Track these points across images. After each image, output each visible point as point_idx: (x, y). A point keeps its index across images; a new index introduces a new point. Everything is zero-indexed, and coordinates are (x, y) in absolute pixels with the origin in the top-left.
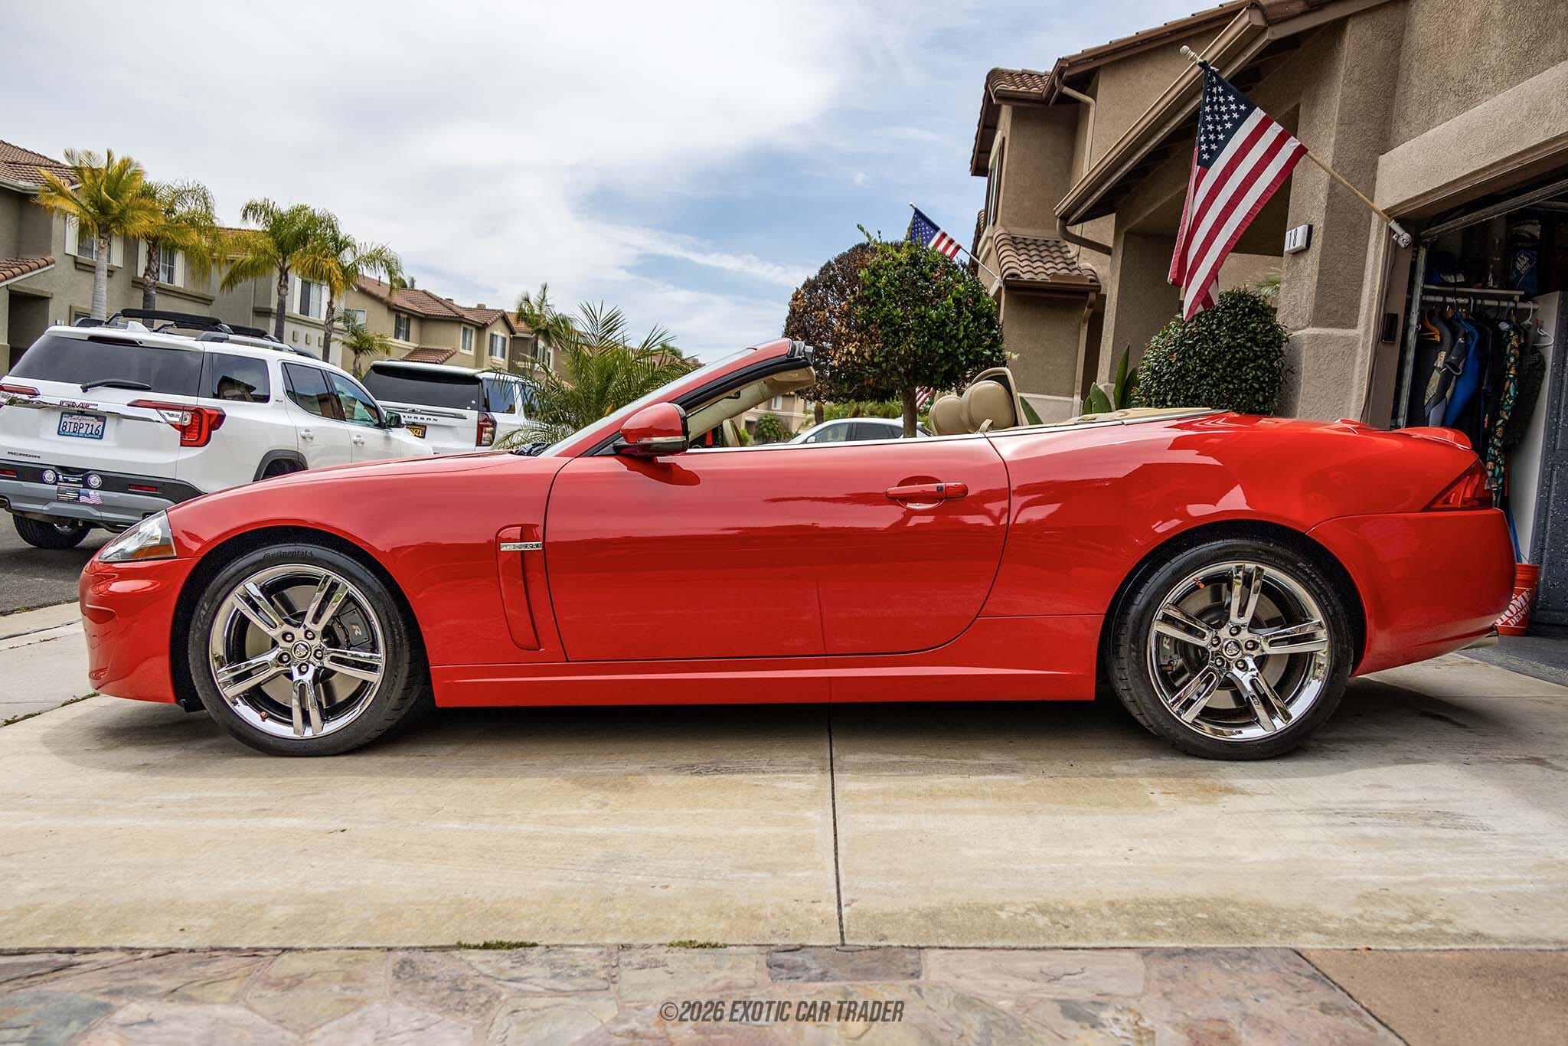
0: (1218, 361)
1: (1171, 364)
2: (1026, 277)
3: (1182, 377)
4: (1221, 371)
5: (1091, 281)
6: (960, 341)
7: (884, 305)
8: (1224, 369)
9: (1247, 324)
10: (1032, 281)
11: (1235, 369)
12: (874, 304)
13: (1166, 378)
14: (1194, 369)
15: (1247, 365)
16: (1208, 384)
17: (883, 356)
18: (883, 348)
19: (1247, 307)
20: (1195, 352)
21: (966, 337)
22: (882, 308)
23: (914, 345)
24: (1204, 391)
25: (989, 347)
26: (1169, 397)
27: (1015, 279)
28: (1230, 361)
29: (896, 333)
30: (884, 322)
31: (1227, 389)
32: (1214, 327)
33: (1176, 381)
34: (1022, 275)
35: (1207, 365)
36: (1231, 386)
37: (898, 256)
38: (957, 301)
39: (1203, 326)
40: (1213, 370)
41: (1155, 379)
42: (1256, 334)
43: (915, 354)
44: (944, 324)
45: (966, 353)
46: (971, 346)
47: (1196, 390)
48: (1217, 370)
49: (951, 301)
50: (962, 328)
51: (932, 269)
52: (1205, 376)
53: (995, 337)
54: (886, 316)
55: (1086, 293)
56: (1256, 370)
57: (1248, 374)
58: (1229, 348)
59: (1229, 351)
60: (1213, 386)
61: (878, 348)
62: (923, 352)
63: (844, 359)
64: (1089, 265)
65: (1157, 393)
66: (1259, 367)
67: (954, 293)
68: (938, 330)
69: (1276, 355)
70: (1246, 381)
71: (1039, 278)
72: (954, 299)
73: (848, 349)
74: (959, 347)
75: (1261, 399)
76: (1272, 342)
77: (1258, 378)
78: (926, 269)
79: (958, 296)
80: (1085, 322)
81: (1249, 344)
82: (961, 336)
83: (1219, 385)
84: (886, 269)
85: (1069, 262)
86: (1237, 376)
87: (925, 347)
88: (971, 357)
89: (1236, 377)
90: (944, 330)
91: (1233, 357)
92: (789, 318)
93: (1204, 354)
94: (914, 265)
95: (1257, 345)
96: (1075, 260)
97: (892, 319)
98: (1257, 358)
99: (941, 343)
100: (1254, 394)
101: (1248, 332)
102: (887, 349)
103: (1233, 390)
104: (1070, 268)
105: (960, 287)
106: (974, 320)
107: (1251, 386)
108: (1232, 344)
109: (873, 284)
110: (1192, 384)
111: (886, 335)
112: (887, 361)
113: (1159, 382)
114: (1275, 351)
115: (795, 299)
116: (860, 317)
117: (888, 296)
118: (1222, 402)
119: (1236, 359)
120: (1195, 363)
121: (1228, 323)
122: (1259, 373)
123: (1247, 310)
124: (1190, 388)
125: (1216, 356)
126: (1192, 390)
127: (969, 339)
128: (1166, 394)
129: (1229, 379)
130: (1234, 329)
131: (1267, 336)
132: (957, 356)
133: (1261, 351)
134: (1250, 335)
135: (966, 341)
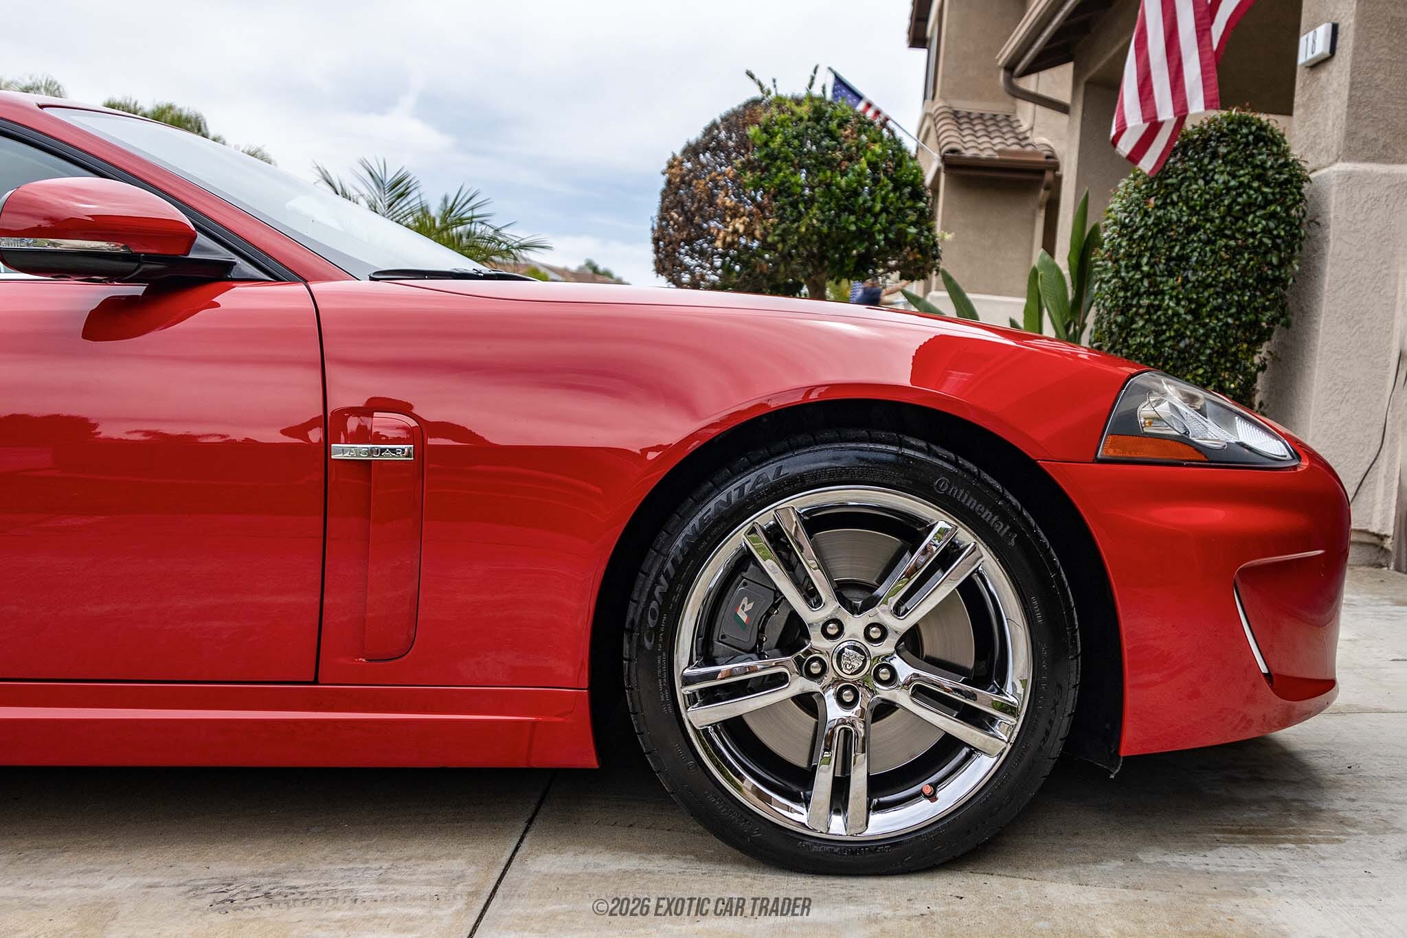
0: (1213, 208)
1: (1146, 214)
2: (969, 154)
3: (1162, 231)
4: (1217, 221)
5: (1048, 157)
6: (876, 216)
7: (780, 170)
8: (1223, 218)
9: (1252, 155)
10: (976, 159)
11: (1237, 219)
12: (766, 169)
13: (1140, 232)
14: (1179, 220)
15: (1254, 212)
16: (1200, 240)
17: (779, 235)
18: (779, 224)
19: (1251, 133)
20: (1180, 197)
21: (885, 210)
22: (776, 174)
23: (818, 220)
24: (1194, 250)
25: (914, 224)
26: (1145, 260)
27: (956, 155)
28: (1230, 207)
29: (794, 205)
30: (780, 192)
31: (1226, 246)
32: (1206, 161)
33: (1154, 237)
34: (964, 151)
35: (1198, 213)
36: (1232, 243)
37: (798, 110)
38: (873, 166)
39: (1191, 159)
40: (1207, 220)
41: (1125, 235)
42: (1265, 169)
43: (819, 233)
44: (856, 194)
45: (884, 231)
46: (892, 223)
47: (1183, 248)
48: (1212, 221)
49: (864, 165)
50: (879, 199)
51: (840, 126)
52: (1196, 229)
53: (922, 212)
54: (782, 183)
55: (1042, 172)
56: (1267, 219)
57: (1256, 225)
58: (1229, 189)
59: (1227, 194)
60: (1209, 242)
61: (772, 225)
62: (830, 228)
63: (729, 239)
64: (1044, 140)
65: (1129, 256)
66: (1273, 215)
67: (869, 154)
68: (847, 201)
69: (1294, 199)
70: (1253, 235)
71: (984, 155)
72: (869, 164)
73: (734, 226)
74: (875, 223)
75: (1275, 261)
76: (1287, 181)
77: (1270, 231)
78: (833, 125)
79: (874, 159)
80: (1041, 207)
81: (1255, 184)
82: (878, 207)
83: (1216, 241)
84: (782, 126)
85: (1021, 137)
86: (1241, 228)
87: (832, 222)
88: (891, 236)
89: (1238, 230)
90: (856, 201)
91: (1234, 201)
92: (664, 191)
93: (1192, 199)
94: (817, 120)
95: (1267, 185)
96: (1028, 134)
97: (789, 188)
98: (1267, 203)
99: (852, 218)
100: (1266, 253)
101: (1255, 167)
102: (783, 226)
103: (1234, 249)
104: (1023, 143)
105: (877, 148)
106: (894, 190)
107: (1261, 242)
108: (1233, 183)
109: (766, 144)
110: (1176, 240)
111: (782, 208)
112: (784, 241)
113: (1130, 239)
114: (1292, 194)
115: (671, 166)
116: (750, 185)
117: (786, 159)
118: (1220, 265)
119: (1239, 204)
120: (1181, 211)
121: (1225, 156)
122: (1272, 225)
123: (1251, 138)
124: (1174, 247)
125: (1210, 201)
126: (1177, 249)
127: (888, 213)
128: (1140, 256)
129: (1228, 232)
130: (1234, 162)
131: (1280, 173)
132: (873, 233)
133: (1273, 194)
134: (1258, 171)
135: (884, 215)
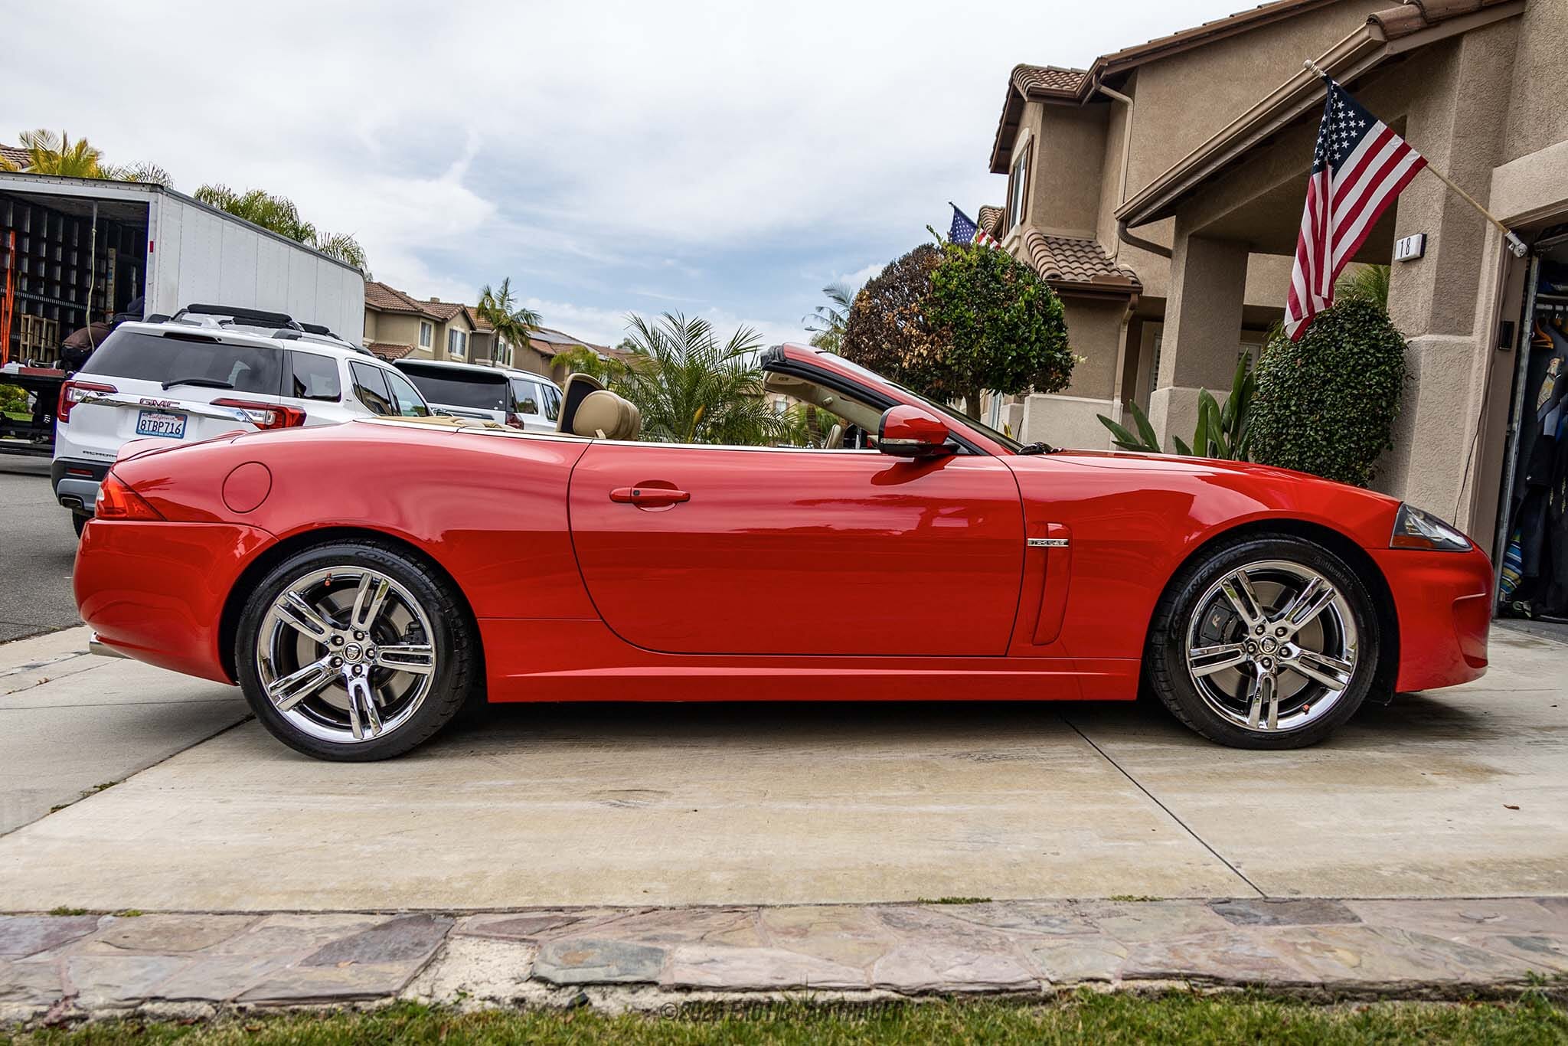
0: (1342, 367)
1: (1294, 369)
2: (1067, 278)
3: (1306, 382)
4: (1345, 377)
5: (1133, 282)
6: (1031, 344)
7: (957, 307)
8: (1349, 375)
9: (1369, 330)
10: (1073, 283)
11: (1359, 375)
12: (945, 306)
13: (1290, 383)
14: (1318, 375)
15: (1370, 371)
16: (1332, 390)
17: (955, 359)
18: (955, 350)
19: (1367, 314)
20: (1318, 358)
21: (1037, 339)
22: (954, 310)
23: (986, 347)
24: (1329, 396)
25: (1058, 350)
26: (1293, 402)
27: (1056, 279)
28: (1354, 367)
29: (968, 335)
30: (956, 325)
31: (1351, 394)
32: (1336, 333)
33: (1300, 386)
34: (1063, 276)
35: (1331, 371)
36: (1355, 392)
37: (968, 257)
38: (1029, 304)
39: (1325, 331)
40: (1337, 376)
41: (1277, 384)
42: (1378, 340)
43: (987, 358)
44: (1016, 326)
45: (1039, 356)
46: (1042, 349)
47: (1320, 394)
48: (1341, 376)
49: (1022, 303)
50: (1034, 331)
51: (1003, 272)
52: (1329, 381)
53: (1063, 340)
54: (959, 318)
55: (1128, 295)
56: (1379, 376)
57: (1372, 380)
58: (1353, 354)
59: (1352, 357)
60: (1339, 391)
61: (950, 350)
62: (995, 355)
63: (914, 362)
64: (1127, 266)
65: (1280, 398)
66: (1384, 373)
67: (1025, 295)
68: (1010, 333)
69: (1397, 361)
70: (1370, 386)
71: (1081, 279)
72: (1026, 302)
73: (919, 351)
74: (1031, 350)
75: (1384, 404)
76: (1393, 349)
77: (1381, 384)
78: (997, 272)
79: (1030, 298)
80: (1124, 323)
81: (1371, 351)
82: (1033, 339)
83: (1343, 390)
84: (956, 271)
85: (1106, 263)
86: (1361, 381)
87: (997, 349)
88: (1042, 360)
89: (1359, 383)
90: (1017, 332)
91: (1357, 362)
93: (1327, 360)
94: (985, 267)
95: (1379, 352)
96: (1112, 261)
97: (964, 321)
98: (1379, 364)
99: (1014, 346)
100: (1378, 399)
101: (1371, 339)
102: (958, 352)
103: (1356, 395)
104: (1109, 268)
105: (1031, 290)
106: (1044, 323)
107: (1375, 391)
108: (1355, 350)
109: (945, 286)
110: (1315, 389)
111: (958, 337)
112: (959, 363)
113: (1282, 386)
114: (1396, 357)
115: (859, 300)
116: (932, 319)
117: (961, 298)
118: (1347, 407)
119: (1360, 365)
120: (1320, 368)
121: (1349, 330)
122: (1382, 379)
123: (1367, 317)
124: (1314, 393)
125: (1340, 362)
126: (1316, 395)
127: (1040, 342)
128: (1290, 399)
129: (1353, 384)
130: (1356, 335)
131: (1388, 343)
132: (1029, 358)
133: (1383, 358)
134: (1373, 342)
135: (1038, 344)
